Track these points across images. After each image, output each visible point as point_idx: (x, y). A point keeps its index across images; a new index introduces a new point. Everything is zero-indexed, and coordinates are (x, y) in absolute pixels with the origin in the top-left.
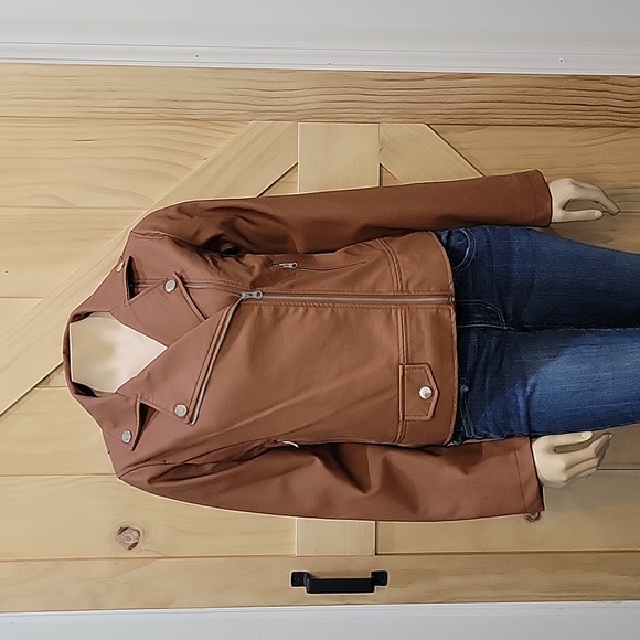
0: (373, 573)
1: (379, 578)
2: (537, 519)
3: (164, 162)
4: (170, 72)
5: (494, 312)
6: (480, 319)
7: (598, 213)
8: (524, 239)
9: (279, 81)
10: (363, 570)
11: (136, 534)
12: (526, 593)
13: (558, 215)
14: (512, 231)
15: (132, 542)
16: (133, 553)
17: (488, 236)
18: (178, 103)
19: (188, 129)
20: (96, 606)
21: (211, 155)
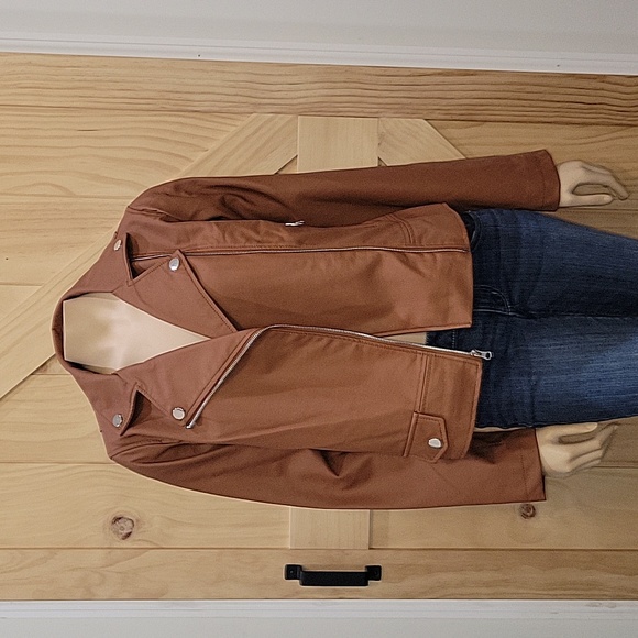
0: (368, 568)
1: (373, 573)
2: (532, 516)
3: (166, 153)
4: (172, 64)
5: (499, 298)
6: (485, 304)
7: (607, 198)
8: (532, 223)
9: (280, 75)
10: (357, 564)
11: (129, 523)
12: (521, 591)
13: (566, 198)
14: (519, 215)
15: (126, 532)
16: (127, 544)
17: (495, 220)
18: (180, 95)
19: (188, 121)
20: (89, 596)
21: (212, 146)
